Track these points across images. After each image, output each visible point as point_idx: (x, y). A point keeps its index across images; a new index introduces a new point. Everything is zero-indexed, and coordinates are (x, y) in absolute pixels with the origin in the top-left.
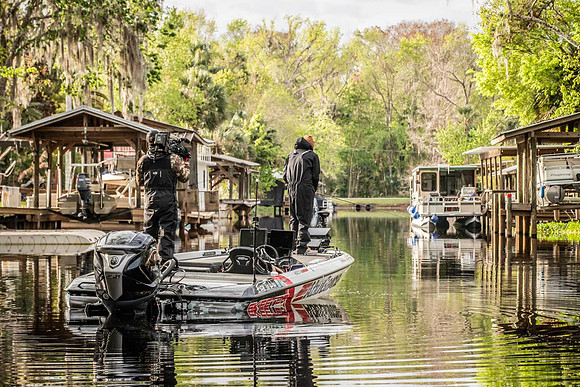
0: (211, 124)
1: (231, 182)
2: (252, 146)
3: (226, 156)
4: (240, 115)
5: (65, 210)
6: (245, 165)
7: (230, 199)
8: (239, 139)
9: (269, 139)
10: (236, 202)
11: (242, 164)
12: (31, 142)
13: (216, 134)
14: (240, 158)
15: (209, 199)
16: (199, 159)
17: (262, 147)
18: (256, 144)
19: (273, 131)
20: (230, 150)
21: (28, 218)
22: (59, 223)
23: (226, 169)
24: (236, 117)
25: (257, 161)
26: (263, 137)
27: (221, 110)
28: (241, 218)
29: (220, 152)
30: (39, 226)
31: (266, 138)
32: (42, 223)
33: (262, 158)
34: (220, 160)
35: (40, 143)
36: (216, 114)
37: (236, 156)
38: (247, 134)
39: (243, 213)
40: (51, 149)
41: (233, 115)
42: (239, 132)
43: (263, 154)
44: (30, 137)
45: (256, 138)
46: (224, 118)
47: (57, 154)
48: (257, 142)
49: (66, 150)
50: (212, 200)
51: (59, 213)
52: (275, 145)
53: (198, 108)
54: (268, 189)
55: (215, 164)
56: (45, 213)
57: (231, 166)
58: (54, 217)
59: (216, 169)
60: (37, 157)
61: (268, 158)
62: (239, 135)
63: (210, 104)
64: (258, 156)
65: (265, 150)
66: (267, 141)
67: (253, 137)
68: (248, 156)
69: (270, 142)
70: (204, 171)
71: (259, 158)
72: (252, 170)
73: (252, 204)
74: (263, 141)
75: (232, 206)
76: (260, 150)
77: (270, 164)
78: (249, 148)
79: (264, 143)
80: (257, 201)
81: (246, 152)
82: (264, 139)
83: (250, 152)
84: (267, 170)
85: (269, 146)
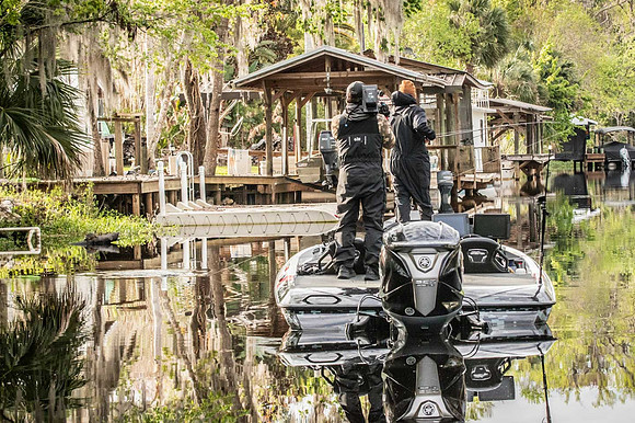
0: (490, 59)
1: (517, 133)
2: (542, 85)
3: (509, 101)
4: (527, 46)
5: (305, 178)
6: (536, 111)
7: (516, 155)
8: (525, 76)
9: (564, 75)
10: (524, 158)
11: (529, 110)
12: (261, 93)
13: (497, 72)
14: (527, 100)
15: (487, 157)
16: (474, 106)
17: (556, 86)
18: (549, 82)
19: (569, 65)
20: (515, 90)
21: (260, 189)
22: (299, 193)
23: (511, 116)
24: (521, 49)
25: (550, 104)
26: (556, 73)
27: (501, 42)
29: (501, 94)
30: (273, 199)
31: (560, 74)
32: (278, 195)
33: (555, 101)
34: (502, 105)
35: (273, 93)
36: (496, 46)
37: (523, 99)
38: (536, 71)
39: (534, 171)
40: (286, 100)
41: (518, 46)
42: (525, 68)
43: (557, 95)
44: (260, 87)
45: (547, 74)
46: (506, 51)
48: (550, 79)
49: (305, 101)
52: (572, 83)
53: (472, 40)
54: (565, 140)
55: (494, 111)
56: (281, 181)
57: (515, 112)
58: (292, 187)
59: (497, 116)
60: (269, 112)
61: (564, 100)
62: (525, 72)
63: (487, 34)
64: (551, 98)
65: (560, 90)
66: (562, 78)
67: (544, 74)
68: (538, 99)
69: (566, 79)
70: (481, 120)
71: (552, 101)
72: (543, 117)
73: (545, 159)
74: (557, 78)
75: (518, 163)
76: (552, 90)
77: (567, 107)
78: (539, 88)
79: (559, 81)
80: (550, 156)
81: (535, 94)
82: (557, 76)
83: (540, 93)
84: (563, 115)
85: (565, 84)
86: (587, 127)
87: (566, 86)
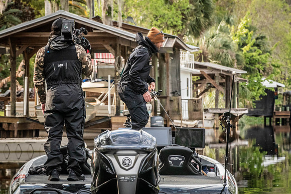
0: (197, 30)
1: (217, 91)
2: (240, 53)
3: (213, 64)
4: (228, 21)
7: (216, 108)
8: (226, 46)
9: (258, 46)
10: (222, 111)
11: (228, 72)
12: (8, 49)
14: (228, 65)
15: (192, 107)
16: (182, 67)
17: (251, 54)
18: (245, 51)
19: (262, 38)
20: (217, 57)
21: (5, 126)
22: (37, 132)
23: (212, 77)
24: (223, 24)
25: (246, 69)
26: (251, 43)
27: (207, 16)
29: (206, 59)
30: (16, 134)
31: (254, 45)
32: (19, 131)
33: (250, 67)
34: (205, 67)
35: (17, 49)
36: (202, 20)
37: (223, 64)
38: (236, 40)
40: (28, 56)
41: (220, 21)
42: (226, 39)
43: (252, 62)
45: (244, 44)
46: (210, 24)
48: (245, 49)
50: (196, 108)
51: (37, 122)
52: (264, 52)
53: (183, 14)
54: (257, 99)
55: (198, 71)
56: (23, 121)
57: (217, 74)
58: (32, 125)
59: (202, 77)
61: (257, 66)
62: (226, 42)
63: (195, 10)
64: (247, 64)
65: (254, 58)
66: (256, 48)
67: (241, 44)
68: (235, 64)
69: (260, 49)
70: (188, 79)
71: (248, 66)
72: (239, 78)
73: (240, 113)
74: (251, 48)
75: (218, 115)
76: (248, 58)
77: (259, 72)
78: (237, 55)
79: (253, 50)
80: (245, 110)
81: (233, 60)
82: (252, 46)
83: (238, 60)
84: (256, 78)
85: (258, 53)
86: (276, 89)
87: (259, 55)
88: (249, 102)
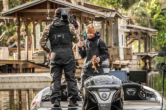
1: (139, 42)
2: (152, 19)
3: (136, 26)
5: (37, 61)
6: (148, 31)
7: (139, 52)
8: (144, 14)
9: (163, 14)
10: (143, 54)
11: (146, 30)
12: (15, 19)
13: (130, 12)
14: (145, 26)
15: (126, 53)
16: (119, 28)
17: (158, 19)
18: (155, 18)
19: (165, 9)
20: (138, 21)
21: (14, 66)
22: (33, 69)
23: (136, 33)
24: (142, 1)
25: (156, 28)
26: (159, 13)
28: (146, 64)
29: (132, 23)
30: (21, 71)
31: (161, 14)
32: (23, 69)
34: (132, 28)
35: (21, 20)
37: (142, 25)
38: (149, 11)
39: (148, 61)
40: (27, 23)
43: (159, 24)
44: (14, 16)
46: (134, 2)
47: (31, 27)
48: (155, 16)
49: (37, 24)
50: (128, 53)
51: (33, 63)
54: (163, 46)
55: (129, 30)
56: (25, 63)
57: (139, 32)
58: (30, 66)
59: (130, 34)
60: (19, 28)
61: (163, 26)
62: (144, 12)
64: (156, 25)
65: (160, 21)
66: (161, 15)
67: (153, 13)
68: (150, 25)
69: (164, 16)
70: (122, 35)
71: (157, 26)
72: (152, 34)
73: (153, 55)
74: (159, 16)
75: (140, 57)
76: (157, 22)
77: (164, 30)
78: (150, 20)
79: (160, 17)
80: (156, 53)
81: (148, 23)
82: (159, 15)
83: (151, 23)
84: (162, 34)
85: (163, 19)
87: (164, 19)
88: (158, 48)
